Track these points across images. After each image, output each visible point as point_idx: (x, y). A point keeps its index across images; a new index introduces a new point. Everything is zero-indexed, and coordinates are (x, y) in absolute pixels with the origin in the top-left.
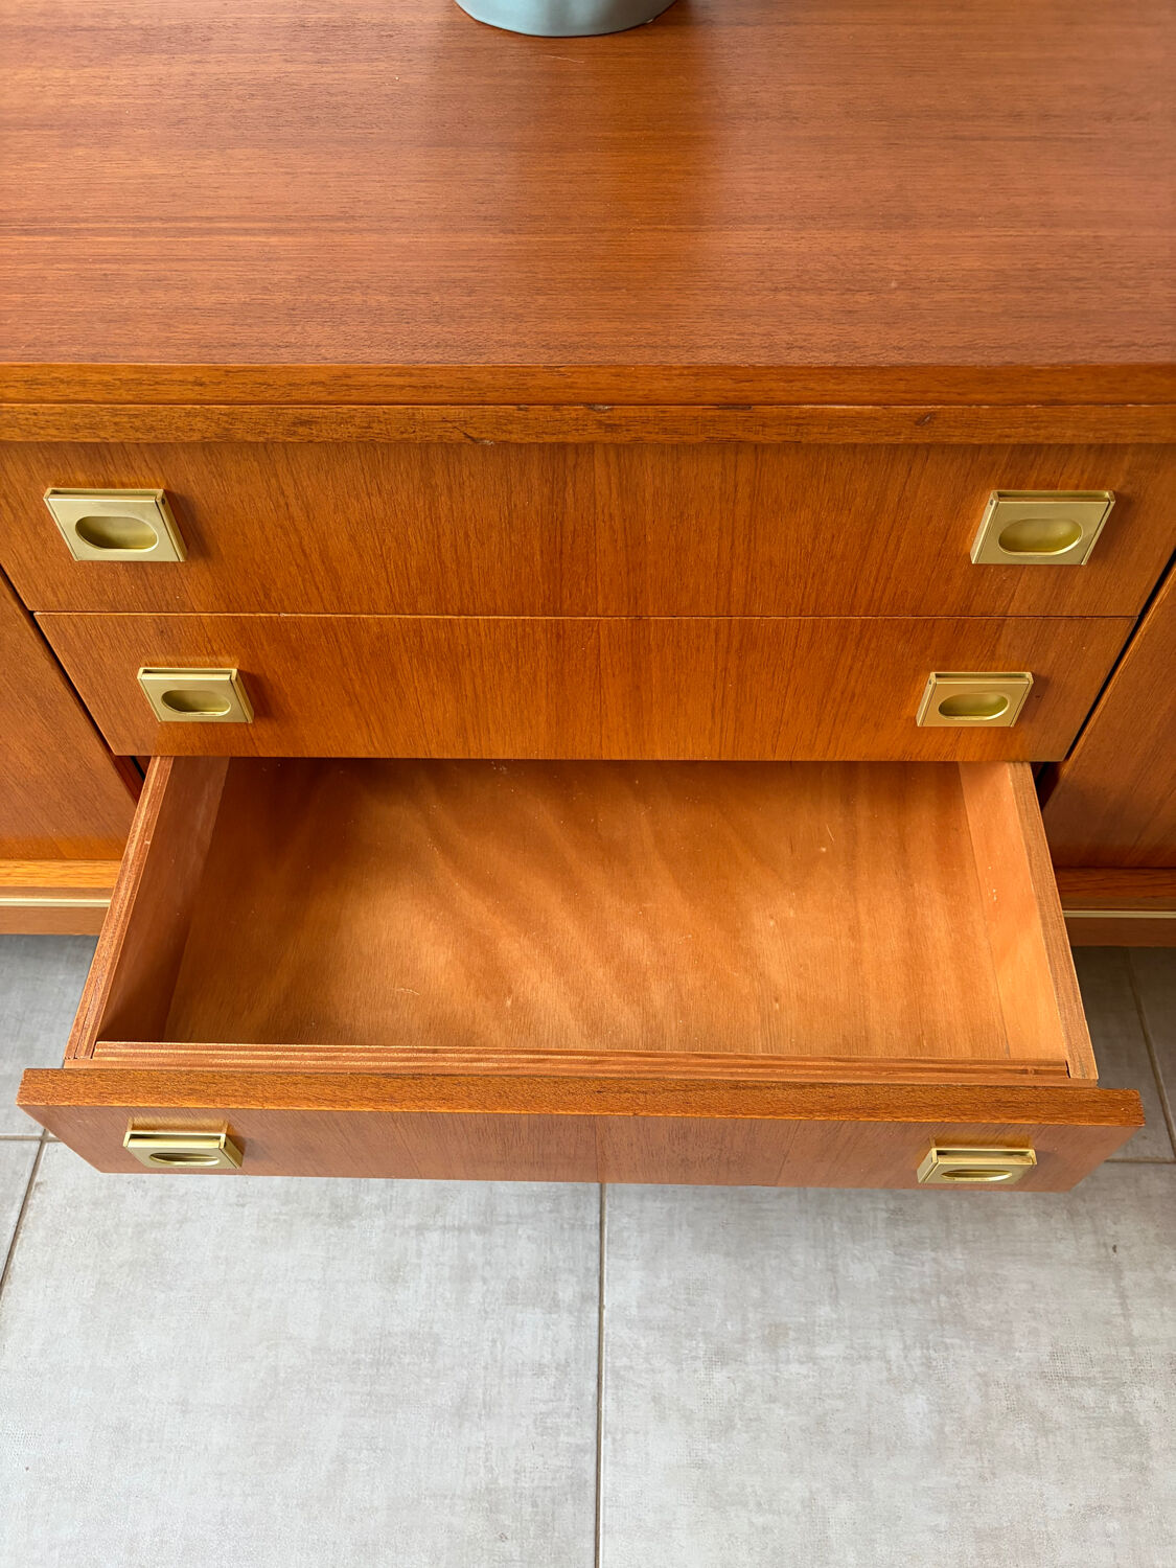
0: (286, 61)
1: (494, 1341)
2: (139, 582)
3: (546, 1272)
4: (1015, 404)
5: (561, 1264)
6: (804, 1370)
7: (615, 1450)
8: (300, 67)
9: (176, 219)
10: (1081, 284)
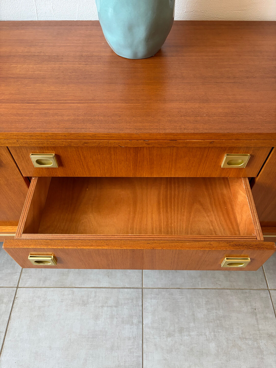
0: (79, 64)
1: (119, 332)
2: (47, 171)
3: (130, 316)
4: (230, 140)
5: (134, 314)
6: (188, 338)
7: (146, 357)
8: (82, 66)
9: (59, 100)
10: (242, 115)
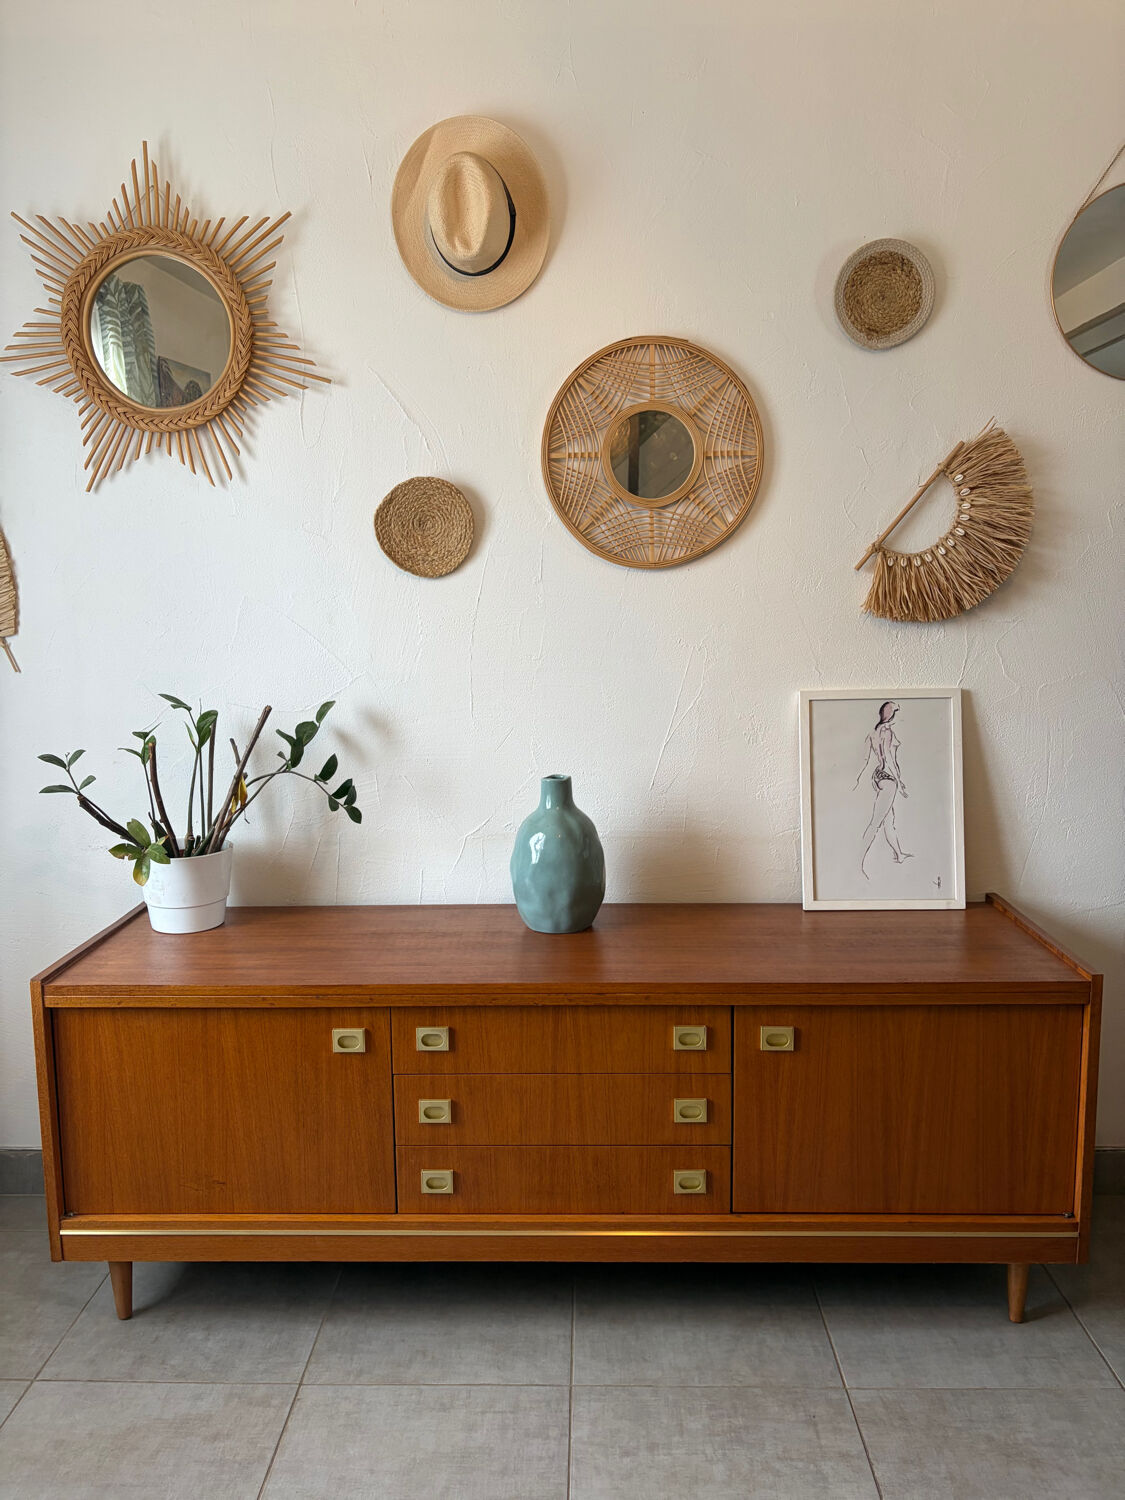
1: (519, 1449)
3: (543, 1427)
5: (551, 1424)
8: (488, 939)
9: (462, 963)
10: (683, 972)
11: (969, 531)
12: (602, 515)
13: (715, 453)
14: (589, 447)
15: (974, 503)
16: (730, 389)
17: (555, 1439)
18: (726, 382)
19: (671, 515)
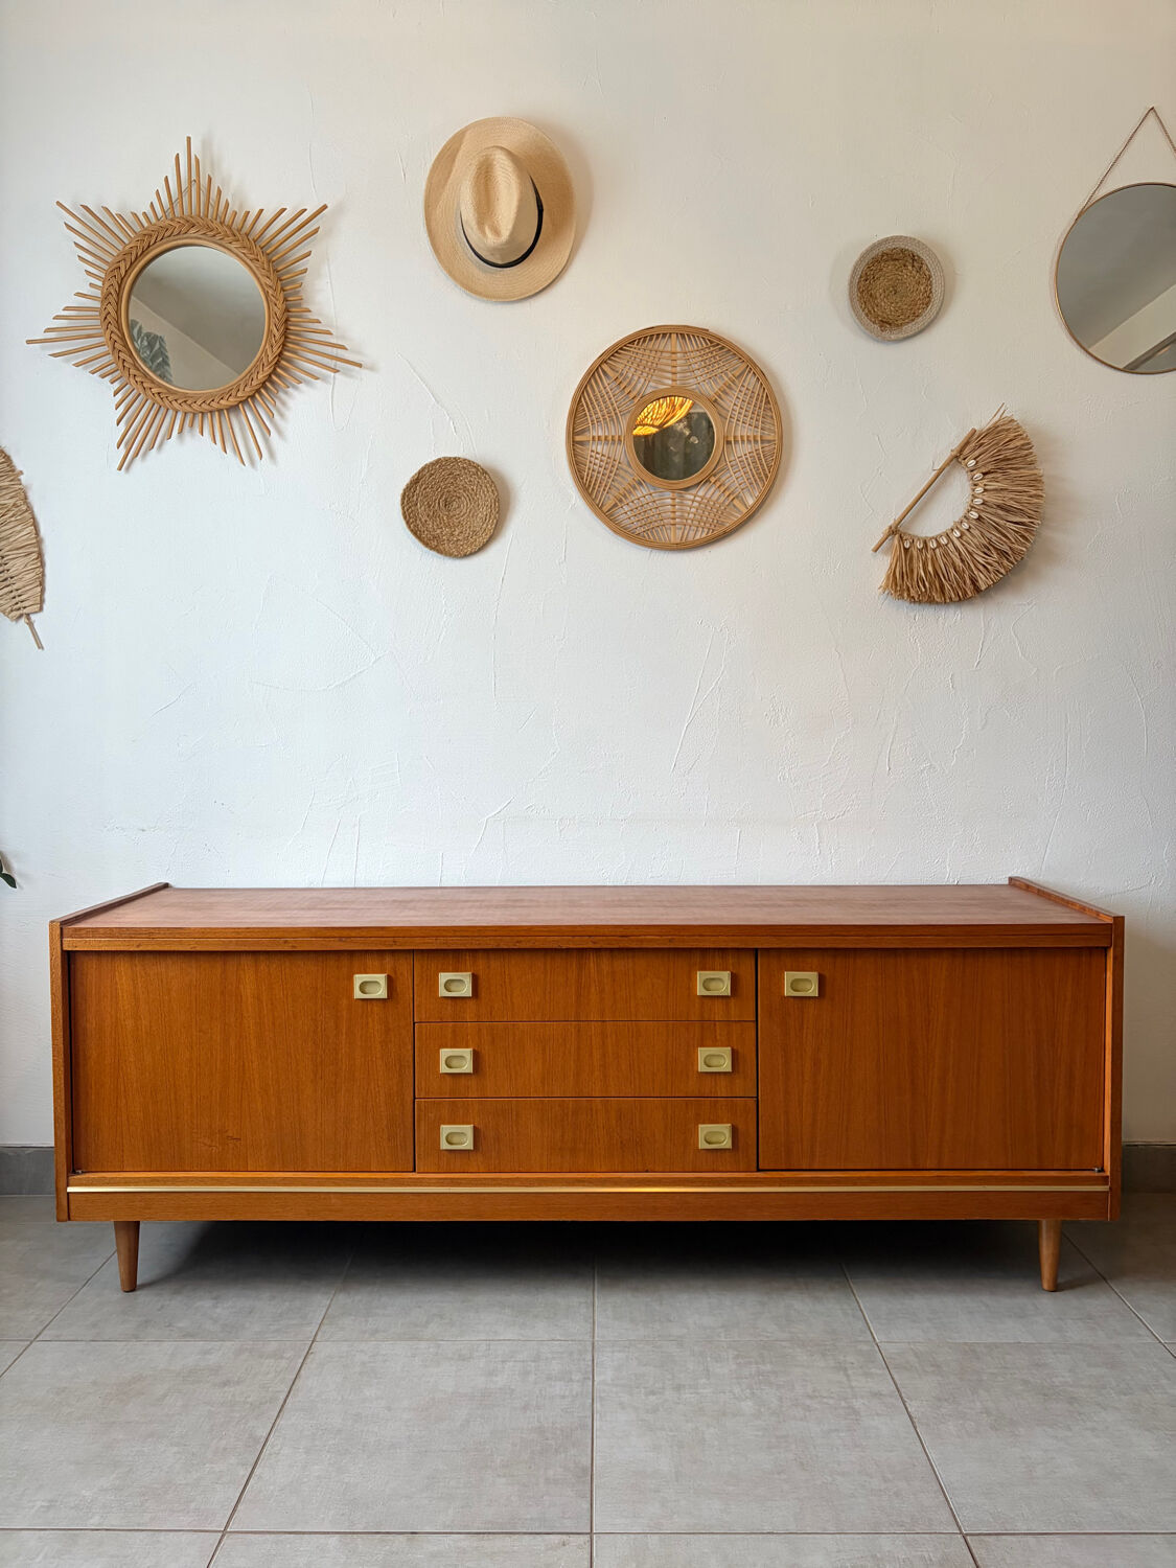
2: (454, 1006)
3: (566, 1372)
5: (574, 1370)
11: (983, 515)
12: (625, 496)
13: (735, 437)
14: (613, 431)
15: (987, 487)
16: (748, 379)
17: (578, 1381)
18: (745, 371)
19: (692, 497)
